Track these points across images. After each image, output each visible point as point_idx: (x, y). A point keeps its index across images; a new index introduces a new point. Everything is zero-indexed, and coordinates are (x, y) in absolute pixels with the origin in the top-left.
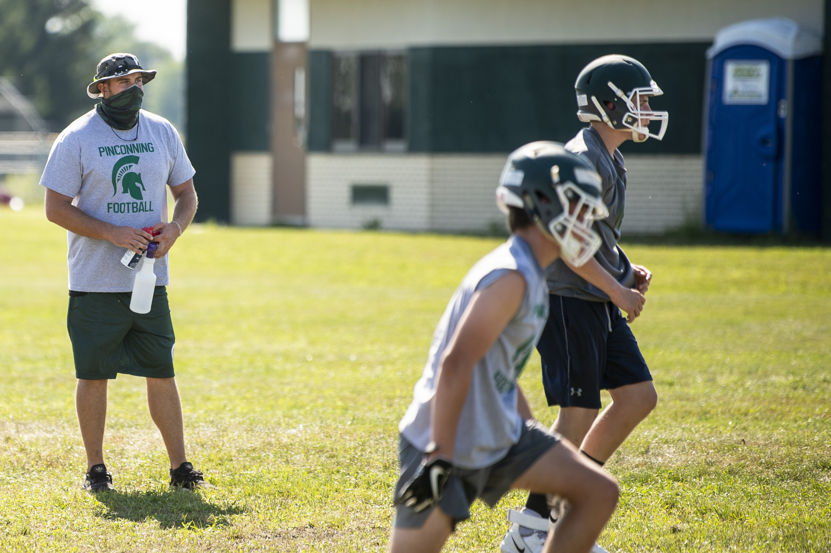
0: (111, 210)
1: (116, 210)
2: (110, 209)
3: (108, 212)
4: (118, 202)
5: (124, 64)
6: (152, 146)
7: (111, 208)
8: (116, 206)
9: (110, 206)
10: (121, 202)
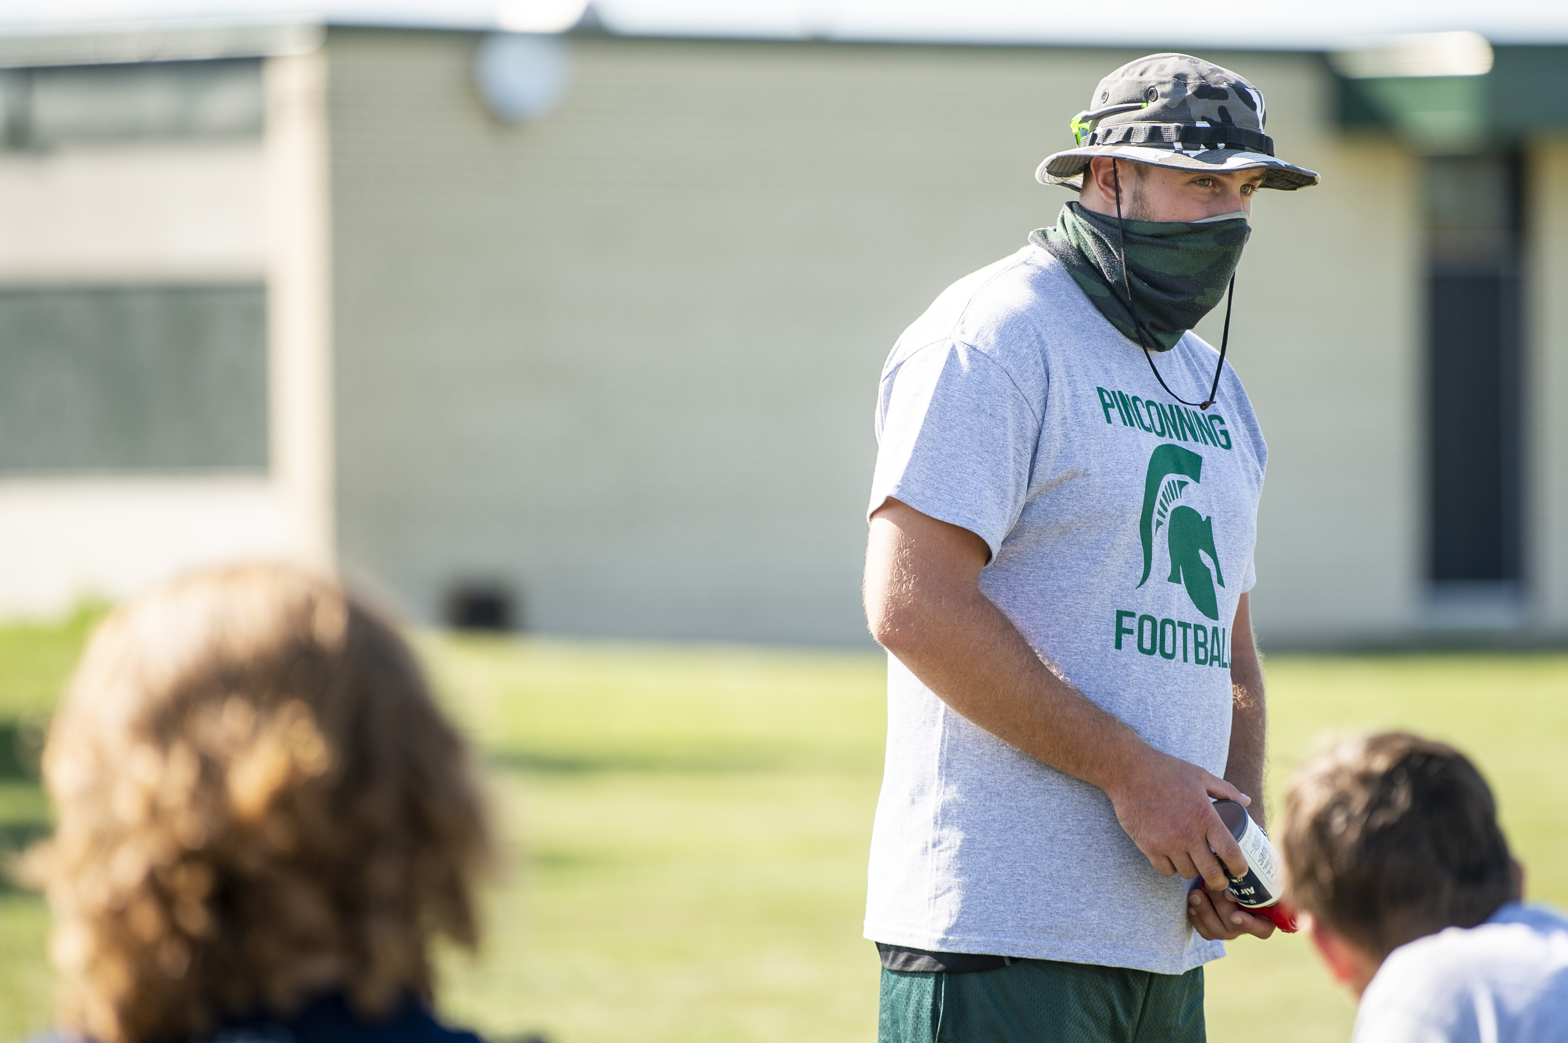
0: (1130, 641)
1: (1147, 645)
2: (1125, 637)
3: (1118, 646)
4: (1153, 613)
5: (1217, 119)
6: (1222, 427)
7: (1130, 632)
8: (1147, 625)
9: (1127, 622)
10: (1164, 616)
